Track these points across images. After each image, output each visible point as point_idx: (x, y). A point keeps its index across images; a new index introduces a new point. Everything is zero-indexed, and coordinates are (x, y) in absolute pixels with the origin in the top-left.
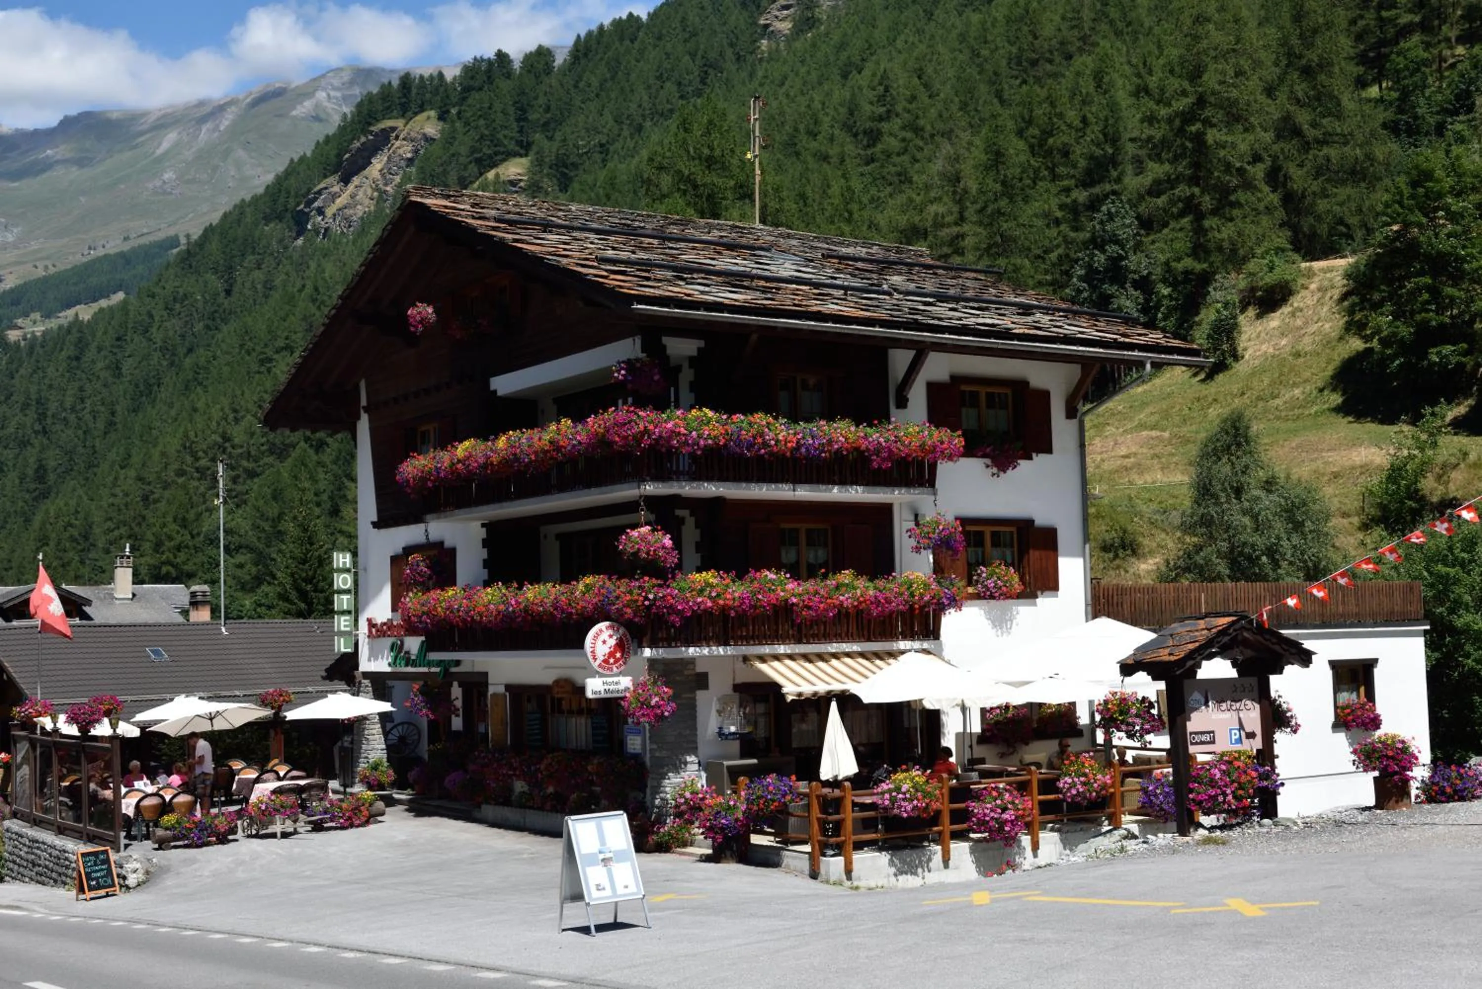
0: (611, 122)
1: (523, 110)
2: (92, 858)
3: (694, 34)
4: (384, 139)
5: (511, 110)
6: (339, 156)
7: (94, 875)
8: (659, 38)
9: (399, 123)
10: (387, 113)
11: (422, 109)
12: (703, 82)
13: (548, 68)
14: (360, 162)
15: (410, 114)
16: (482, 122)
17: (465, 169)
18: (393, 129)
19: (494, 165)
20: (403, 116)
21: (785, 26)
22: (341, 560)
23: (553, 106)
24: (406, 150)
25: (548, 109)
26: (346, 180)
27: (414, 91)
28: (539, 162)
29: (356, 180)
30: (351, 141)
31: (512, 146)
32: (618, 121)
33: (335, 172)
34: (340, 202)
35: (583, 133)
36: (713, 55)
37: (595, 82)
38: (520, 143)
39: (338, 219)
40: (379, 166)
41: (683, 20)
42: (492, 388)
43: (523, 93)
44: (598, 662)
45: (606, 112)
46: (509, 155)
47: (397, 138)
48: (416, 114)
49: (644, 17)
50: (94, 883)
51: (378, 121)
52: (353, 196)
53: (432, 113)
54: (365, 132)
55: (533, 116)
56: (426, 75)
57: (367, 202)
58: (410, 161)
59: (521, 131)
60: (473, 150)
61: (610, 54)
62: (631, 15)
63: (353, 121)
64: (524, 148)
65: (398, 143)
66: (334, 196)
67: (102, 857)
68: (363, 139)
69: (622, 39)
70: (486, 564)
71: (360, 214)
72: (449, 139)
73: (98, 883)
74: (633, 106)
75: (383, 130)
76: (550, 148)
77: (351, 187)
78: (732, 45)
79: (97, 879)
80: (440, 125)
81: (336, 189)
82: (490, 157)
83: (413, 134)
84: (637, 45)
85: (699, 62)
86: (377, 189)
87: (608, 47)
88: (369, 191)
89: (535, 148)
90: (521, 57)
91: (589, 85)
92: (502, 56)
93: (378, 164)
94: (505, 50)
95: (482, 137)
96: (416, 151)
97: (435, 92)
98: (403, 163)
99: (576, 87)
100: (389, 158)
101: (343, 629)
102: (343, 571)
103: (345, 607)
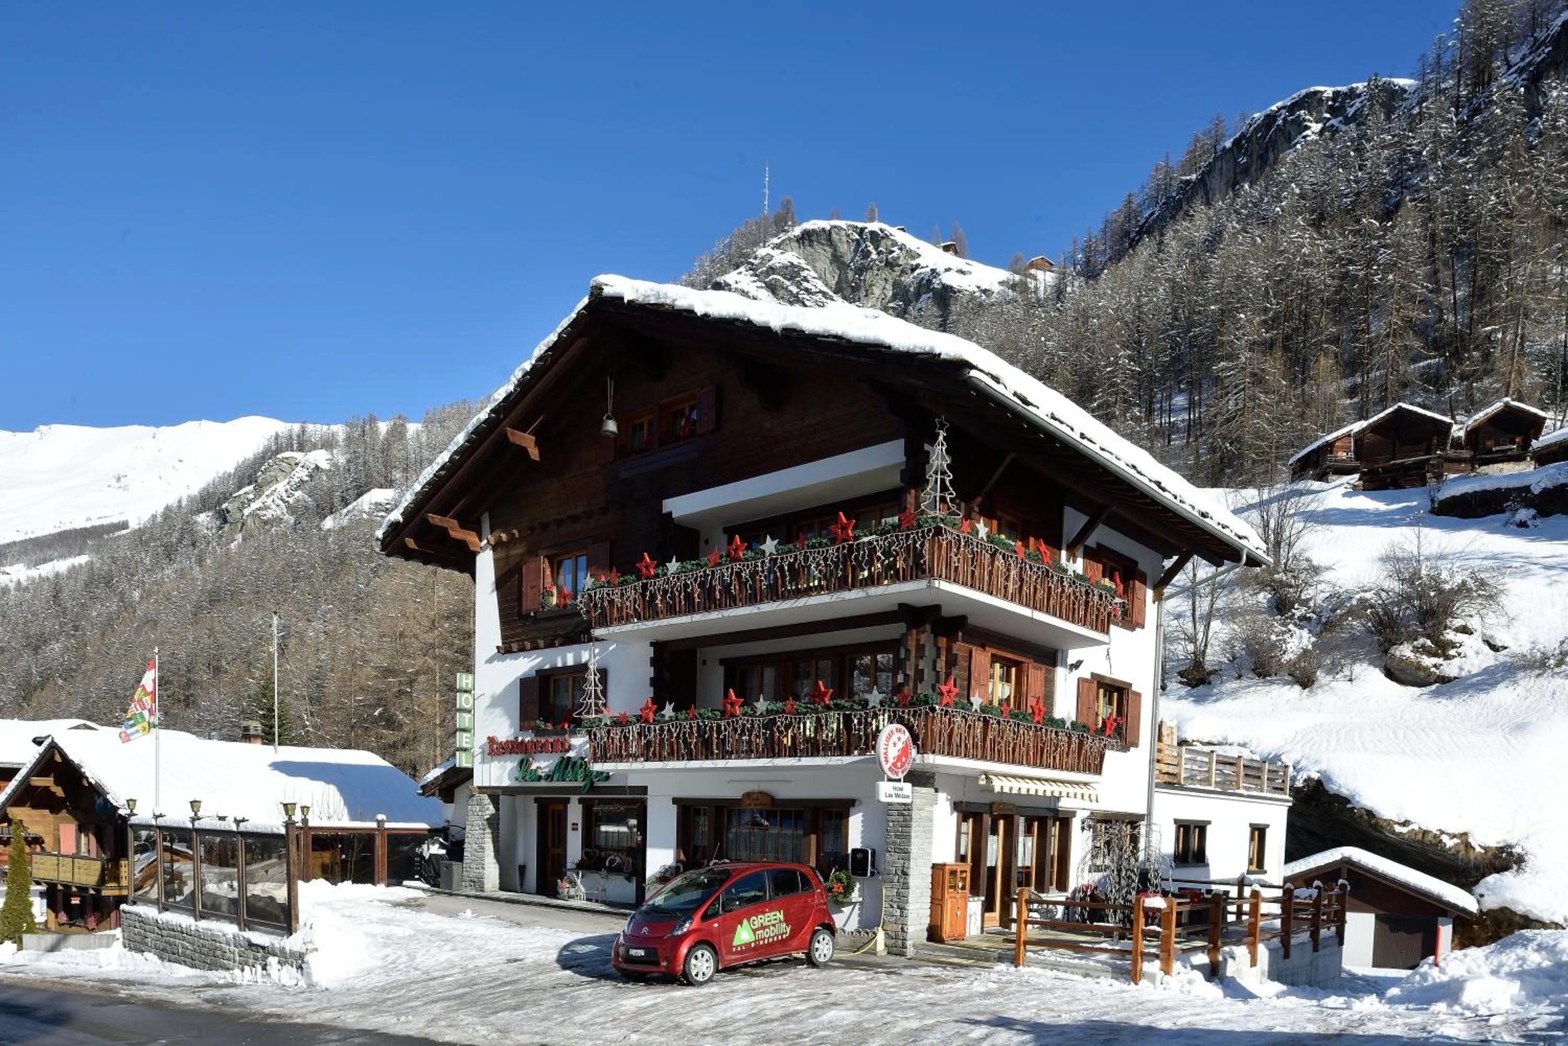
22: (464, 681)
38: (386, 479)
42: (665, 510)
44: (889, 764)
64: (391, 484)
70: (654, 682)
101: (465, 745)
102: (466, 691)
103: (467, 725)
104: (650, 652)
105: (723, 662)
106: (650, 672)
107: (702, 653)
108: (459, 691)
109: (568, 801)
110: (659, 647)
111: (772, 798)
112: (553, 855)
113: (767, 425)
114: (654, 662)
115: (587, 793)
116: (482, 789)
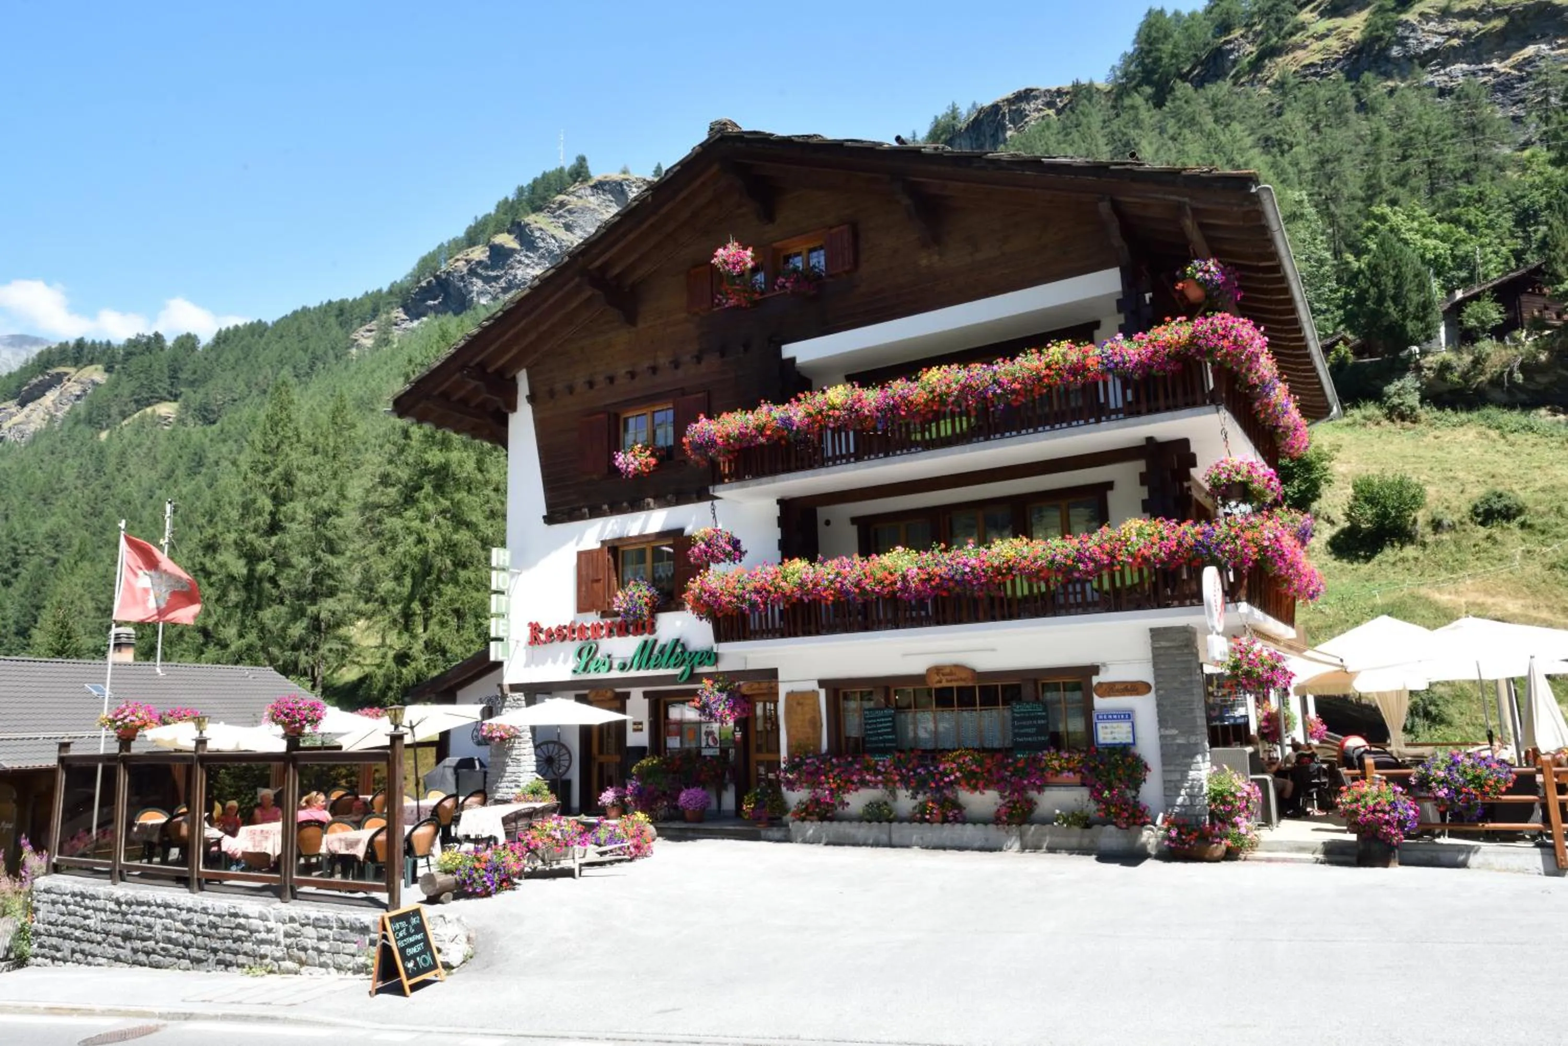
0: (243, 386)
1: (175, 371)
2: (403, 924)
3: (306, 338)
4: (58, 379)
5: (166, 370)
6: (19, 387)
7: (410, 951)
8: (281, 337)
9: (72, 370)
10: (62, 361)
11: (91, 362)
12: (311, 368)
13: (194, 348)
14: (36, 393)
15: (80, 365)
16: (142, 375)
17: (126, 404)
18: (66, 374)
19: (149, 405)
20: (75, 366)
21: (368, 342)
22: (502, 558)
23: (199, 372)
24: (77, 390)
25: (195, 372)
26: (23, 404)
27: (86, 351)
28: (186, 407)
29: (31, 406)
30: (30, 379)
31: (165, 394)
32: (248, 385)
33: (12, 399)
34: (15, 419)
35: (220, 391)
36: (319, 353)
37: (232, 360)
38: (170, 393)
39: (13, 431)
40: (52, 398)
41: (299, 328)
42: (786, 356)
43: (176, 360)
44: (1218, 614)
45: (239, 379)
46: (162, 399)
47: (69, 380)
48: (86, 366)
49: (270, 324)
50: (410, 965)
51: (54, 367)
52: (27, 416)
53: (100, 367)
54: (42, 373)
55: (183, 376)
56: (97, 341)
57: (39, 421)
58: (78, 397)
59: (172, 384)
60: (133, 394)
61: (244, 343)
62: (260, 321)
63: (33, 364)
64: (175, 397)
65: (69, 384)
66: (12, 415)
67: (414, 921)
68: (40, 378)
69: (253, 336)
70: (782, 545)
71: (33, 430)
72: (115, 385)
73: (416, 964)
74: (260, 378)
75: (58, 374)
76: (197, 397)
77: (26, 410)
78: (333, 348)
79: (414, 957)
80: (106, 376)
81: (14, 410)
82: (148, 399)
83: (83, 379)
84: (264, 340)
85: (310, 355)
86: (49, 413)
87: (242, 338)
88: (42, 414)
89: (183, 397)
90: (174, 337)
91: (227, 360)
92: (158, 337)
93: (51, 396)
94: (160, 332)
95: (142, 385)
96: (84, 391)
97: (104, 352)
98: (73, 398)
99: (217, 360)
100: (61, 394)
101: (501, 634)
102: (504, 569)
103: (503, 610)
104: (776, 510)
105: (854, 520)
106: (777, 533)
107: (823, 512)
108: (495, 569)
109: (627, 695)
110: (785, 504)
111: (973, 671)
112: (601, 766)
113: (924, 262)
114: (783, 521)
115: (685, 683)
116: (514, 688)
